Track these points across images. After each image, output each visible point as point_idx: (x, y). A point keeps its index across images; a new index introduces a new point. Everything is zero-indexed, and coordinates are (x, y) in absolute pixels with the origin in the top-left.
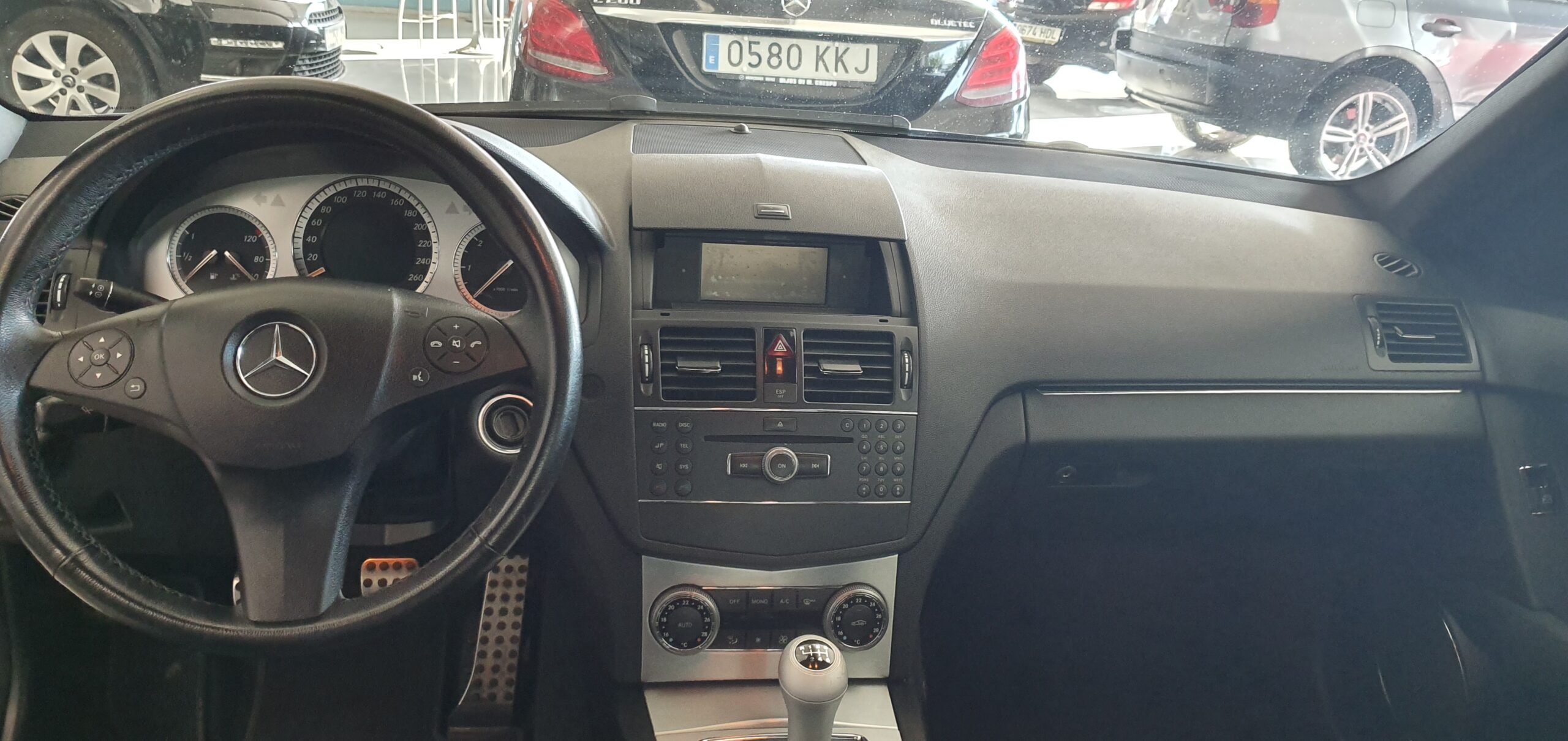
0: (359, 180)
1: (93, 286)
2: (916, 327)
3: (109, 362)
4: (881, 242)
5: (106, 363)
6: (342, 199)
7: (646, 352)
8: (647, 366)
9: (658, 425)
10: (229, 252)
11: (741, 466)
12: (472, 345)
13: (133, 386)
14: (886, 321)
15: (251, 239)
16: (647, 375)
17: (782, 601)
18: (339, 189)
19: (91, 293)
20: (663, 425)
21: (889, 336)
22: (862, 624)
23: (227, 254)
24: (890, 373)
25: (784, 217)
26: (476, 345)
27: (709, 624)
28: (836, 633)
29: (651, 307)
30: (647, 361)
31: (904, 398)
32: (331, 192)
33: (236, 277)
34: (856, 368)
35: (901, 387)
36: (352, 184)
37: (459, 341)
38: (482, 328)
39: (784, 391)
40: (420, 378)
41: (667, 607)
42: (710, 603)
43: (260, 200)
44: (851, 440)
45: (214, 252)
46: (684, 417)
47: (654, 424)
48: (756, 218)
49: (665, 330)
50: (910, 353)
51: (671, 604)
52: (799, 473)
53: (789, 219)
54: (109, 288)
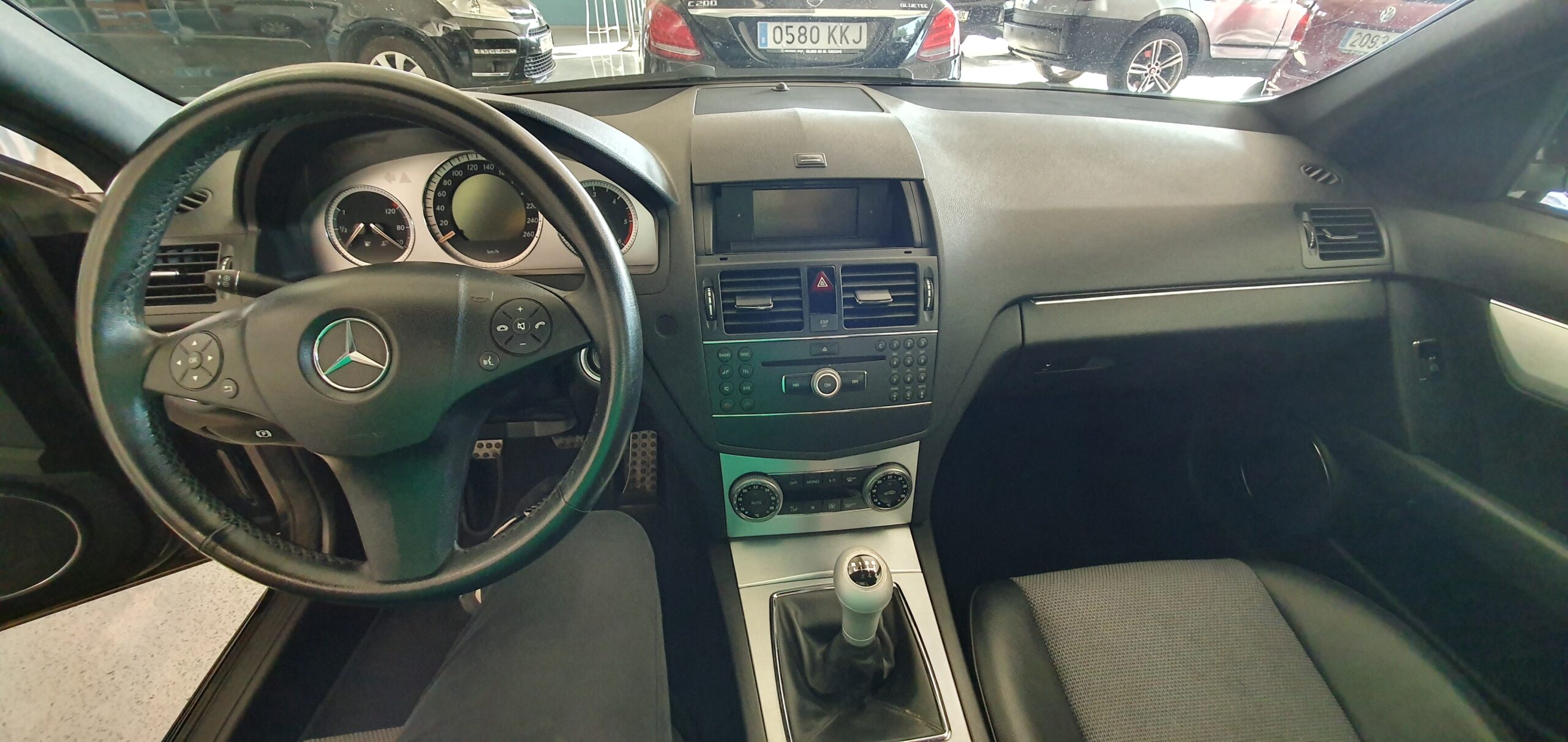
0: (470, 156)
1: (220, 277)
2: (936, 257)
3: (202, 366)
4: (902, 182)
5: (200, 366)
6: (459, 173)
7: (709, 294)
8: (710, 306)
9: (723, 355)
10: (374, 224)
11: (794, 385)
12: (537, 326)
13: (226, 387)
14: (910, 252)
15: (390, 211)
16: (711, 314)
17: (830, 481)
18: (455, 164)
19: (219, 283)
20: (727, 355)
21: (913, 267)
22: (892, 493)
23: (372, 225)
24: (915, 299)
25: (821, 165)
26: (540, 326)
27: (775, 501)
28: (873, 501)
29: (712, 253)
30: (710, 302)
31: (927, 319)
32: (448, 167)
33: (385, 243)
34: (885, 296)
35: (925, 310)
36: (464, 160)
37: (524, 324)
38: (544, 307)
39: (827, 321)
40: (490, 362)
41: (742, 491)
42: (773, 485)
43: (390, 179)
44: (883, 358)
45: (362, 225)
46: (745, 347)
47: (720, 355)
48: (797, 167)
49: (725, 274)
50: (932, 280)
51: (745, 488)
52: (844, 386)
53: (824, 167)
54: (235, 278)
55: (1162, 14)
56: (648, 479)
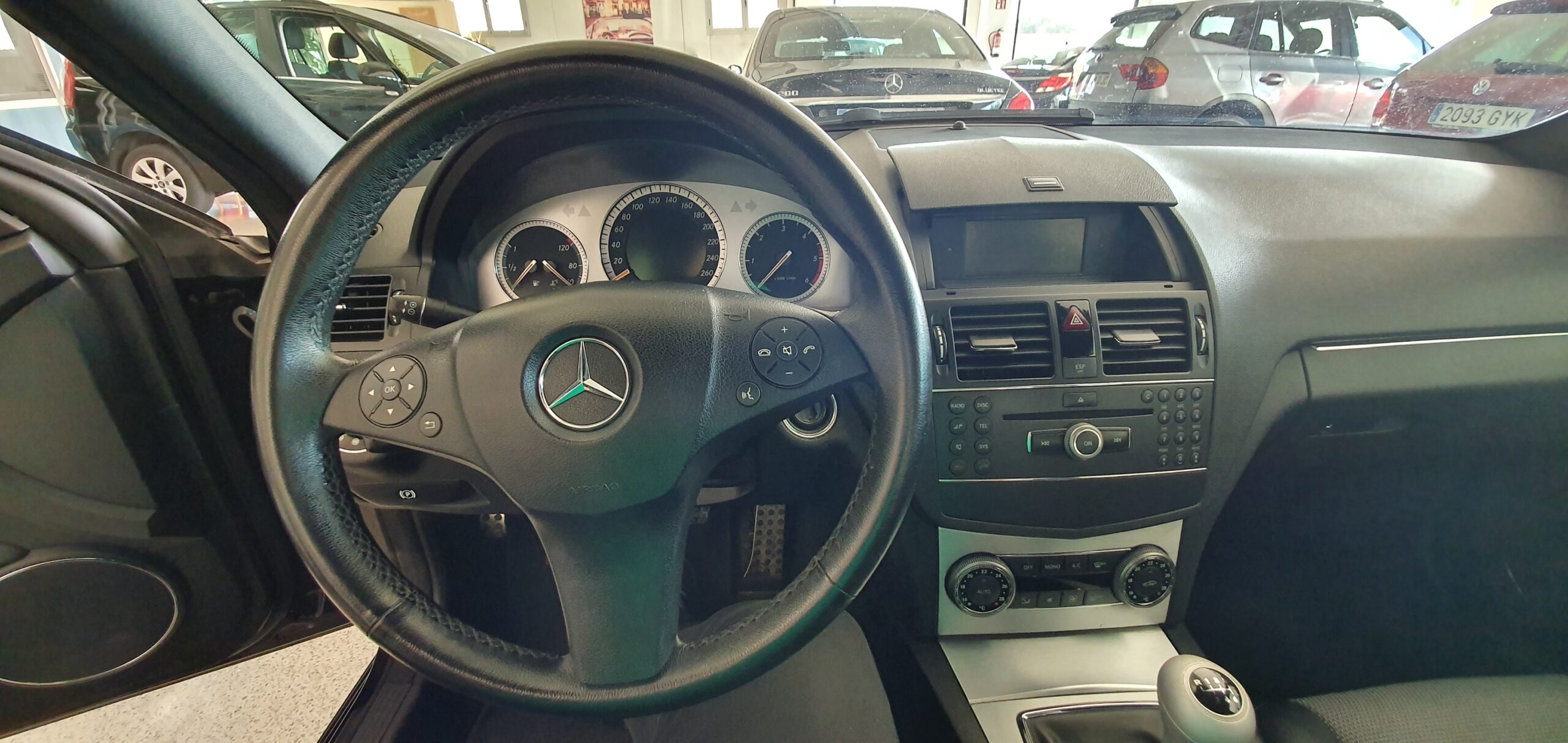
0: (653, 187)
1: (406, 303)
2: (1205, 291)
3: (400, 396)
4: (1141, 208)
5: (398, 396)
6: (639, 206)
7: (940, 333)
8: (942, 347)
9: (956, 406)
10: (547, 261)
11: (1043, 443)
12: (805, 351)
13: (427, 423)
14: (1171, 286)
15: (564, 248)
16: (942, 356)
17: (1074, 566)
18: (636, 197)
19: (404, 310)
20: (961, 406)
21: (1181, 302)
22: (1152, 584)
23: (545, 262)
24: (1186, 340)
25: (1056, 189)
26: (809, 350)
27: (1007, 590)
28: (1128, 593)
29: (934, 287)
30: (941, 342)
31: (1202, 365)
32: (629, 200)
33: (555, 282)
34: (1151, 337)
35: (1198, 355)
36: (646, 192)
37: (790, 347)
38: (812, 328)
39: (1084, 366)
40: (749, 395)
41: (967, 576)
42: (1001, 566)
43: (569, 211)
44: (1150, 411)
45: (534, 262)
46: (982, 396)
47: (952, 406)
48: (1030, 191)
49: (956, 310)
50: (1204, 318)
51: (970, 573)
52: (1107, 445)
53: (1062, 190)
54: (422, 305)
55: (1225, 99)
56: (773, 561)
